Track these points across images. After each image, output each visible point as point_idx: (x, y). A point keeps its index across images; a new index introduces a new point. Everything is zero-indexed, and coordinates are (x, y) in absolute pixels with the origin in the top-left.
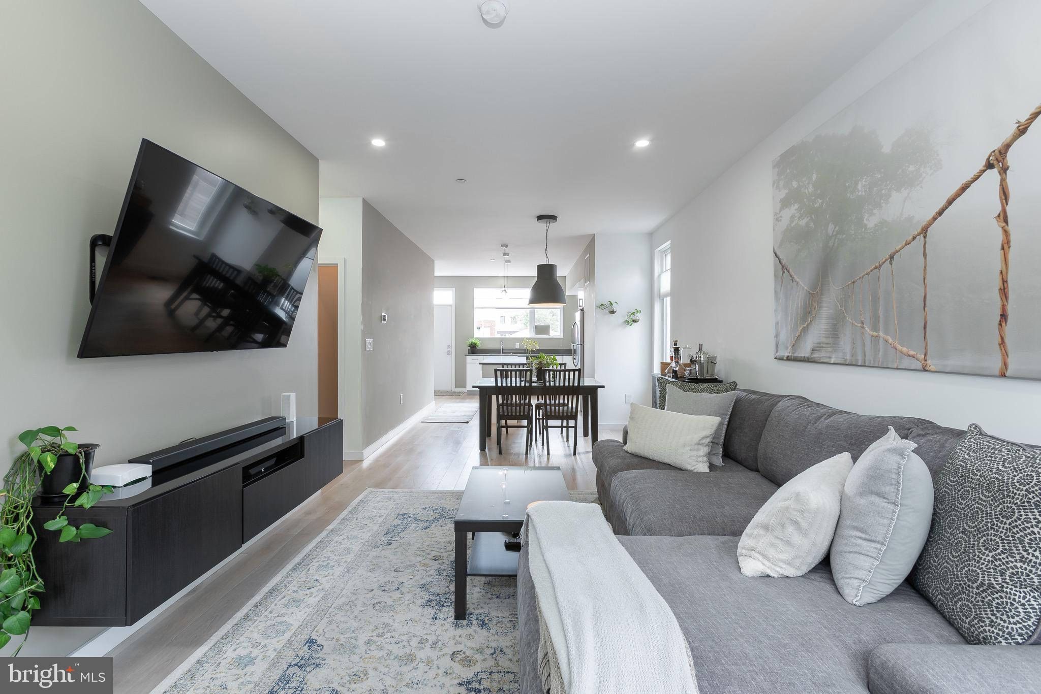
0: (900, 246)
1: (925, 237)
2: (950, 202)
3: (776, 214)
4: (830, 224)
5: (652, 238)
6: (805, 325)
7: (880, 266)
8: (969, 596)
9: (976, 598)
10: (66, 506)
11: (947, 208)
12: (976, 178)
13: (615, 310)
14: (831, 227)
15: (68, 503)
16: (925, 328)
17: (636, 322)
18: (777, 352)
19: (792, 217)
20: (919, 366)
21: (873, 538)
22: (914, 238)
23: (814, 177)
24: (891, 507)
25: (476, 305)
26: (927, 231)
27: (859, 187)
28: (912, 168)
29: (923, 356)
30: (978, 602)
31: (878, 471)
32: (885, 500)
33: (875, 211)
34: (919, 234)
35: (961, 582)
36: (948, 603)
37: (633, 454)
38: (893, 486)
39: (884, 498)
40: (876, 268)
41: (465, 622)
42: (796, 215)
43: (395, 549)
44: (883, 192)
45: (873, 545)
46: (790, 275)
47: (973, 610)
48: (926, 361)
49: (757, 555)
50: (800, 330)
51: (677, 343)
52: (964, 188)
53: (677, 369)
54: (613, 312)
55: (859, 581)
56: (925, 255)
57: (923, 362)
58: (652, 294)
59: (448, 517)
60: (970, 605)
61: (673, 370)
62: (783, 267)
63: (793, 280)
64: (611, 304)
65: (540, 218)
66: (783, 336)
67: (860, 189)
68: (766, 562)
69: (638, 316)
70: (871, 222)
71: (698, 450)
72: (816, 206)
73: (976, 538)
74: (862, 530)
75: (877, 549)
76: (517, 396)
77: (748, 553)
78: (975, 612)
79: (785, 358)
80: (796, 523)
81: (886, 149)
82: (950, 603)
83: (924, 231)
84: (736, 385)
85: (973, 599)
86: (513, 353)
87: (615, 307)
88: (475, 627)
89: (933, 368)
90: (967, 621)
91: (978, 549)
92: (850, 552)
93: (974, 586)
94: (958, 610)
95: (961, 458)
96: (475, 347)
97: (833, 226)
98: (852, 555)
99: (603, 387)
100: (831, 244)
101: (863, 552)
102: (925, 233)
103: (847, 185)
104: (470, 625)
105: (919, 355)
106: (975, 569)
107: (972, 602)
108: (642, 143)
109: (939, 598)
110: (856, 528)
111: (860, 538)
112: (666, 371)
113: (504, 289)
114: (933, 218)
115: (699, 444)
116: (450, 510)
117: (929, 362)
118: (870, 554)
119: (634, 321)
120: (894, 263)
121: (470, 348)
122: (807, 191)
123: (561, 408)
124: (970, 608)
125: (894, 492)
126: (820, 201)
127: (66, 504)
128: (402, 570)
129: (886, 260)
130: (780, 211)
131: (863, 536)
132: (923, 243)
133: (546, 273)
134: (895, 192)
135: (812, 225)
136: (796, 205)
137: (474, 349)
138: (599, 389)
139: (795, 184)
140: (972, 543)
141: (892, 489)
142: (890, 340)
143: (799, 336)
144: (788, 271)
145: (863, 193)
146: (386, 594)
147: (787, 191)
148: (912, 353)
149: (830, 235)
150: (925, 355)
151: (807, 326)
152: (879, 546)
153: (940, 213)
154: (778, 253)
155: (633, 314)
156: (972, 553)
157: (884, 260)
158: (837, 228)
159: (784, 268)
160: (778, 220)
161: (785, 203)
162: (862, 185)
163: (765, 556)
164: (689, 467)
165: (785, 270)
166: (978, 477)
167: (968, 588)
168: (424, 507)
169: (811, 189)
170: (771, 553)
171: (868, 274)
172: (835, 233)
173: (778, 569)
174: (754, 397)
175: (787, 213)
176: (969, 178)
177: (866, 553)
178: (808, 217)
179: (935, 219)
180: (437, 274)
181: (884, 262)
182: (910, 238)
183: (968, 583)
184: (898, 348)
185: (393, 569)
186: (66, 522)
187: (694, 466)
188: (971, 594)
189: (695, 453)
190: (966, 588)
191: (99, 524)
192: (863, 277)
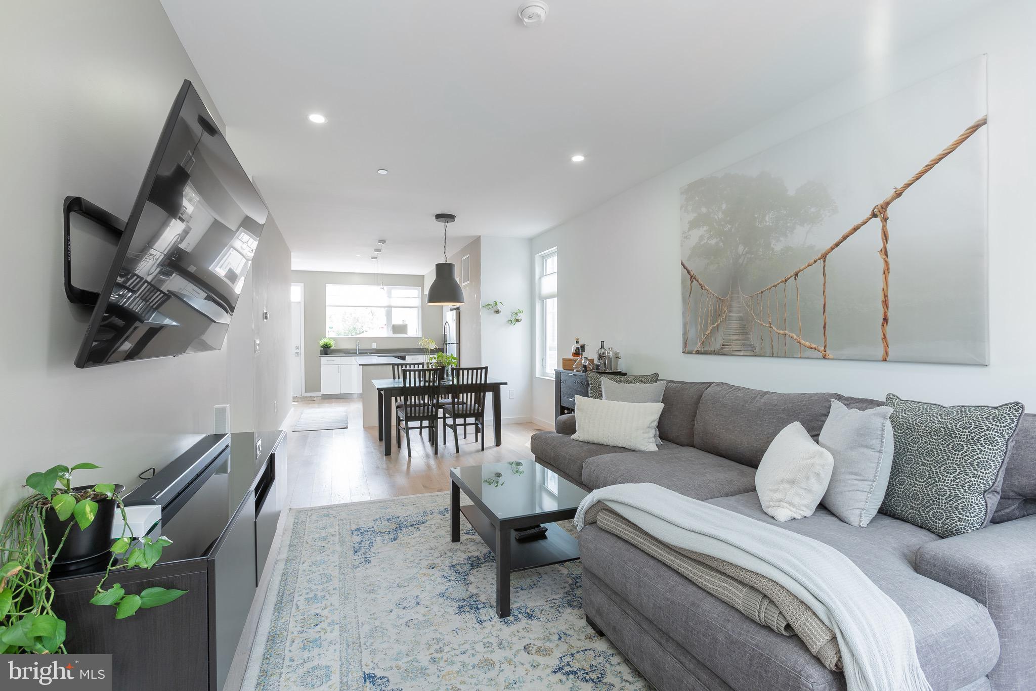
0: (803, 267)
1: (824, 261)
2: (845, 238)
3: (684, 233)
4: (740, 246)
5: (533, 244)
6: (715, 325)
7: (786, 281)
8: (939, 505)
9: (945, 506)
10: (110, 570)
11: (842, 242)
12: (865, 223)
13: (500, 310)
14: (741, 248)
15: (112, 566)
16: (824, 327)
17: (519, 321)
18: (686, 347)
19: (701, 237)
20: (820, 355)
21: (866, 478)
22: (815, 262)
23: (724, 206)
24: (877, 454)
25: (328, 303)
26: (826, 257)
27: (767, 219)
28: (813, 210)
29: (823, 348)
30: (947, 508)
31: (867, 430)
32: (873, 450)
33: (781, 239)
34: (820, 259)
35: (932, 498)
36: (920, 513)
37: (585, 442)
38: (878, 440)
39: (872, 449)
40: (782, 282)
41: (511, 618)
42: (705, 235)
43: (379, 565)
44: (789, 225)
45: (866, 483)
46: (699, 284)
47: (944, 514)
48: (825, 351)
49: (785, 504)
50: (710, 329)
51: (579, 341)
52: (856, 229)
53: (587, 364)
54: (497, 312)
55: (859, 510)
56: (824, 274)
57: (823, 352)
58: (533, 295)
59: (409, 525)
60: (941, 511)
61: (583, 365)
62: (691, 277)
63: (702, 288)
64: (496, 304)
65: (439, 217)
66: (692, 334)
67: (768, 220)
68: (792, 508)
69: (520, 316)
70: (778, 247)
71: (648, 432)
72: (725, 229)
73: (937, 468)
74: (856, 474)
75: (869, 485)
76: (417, 397)
77: (777, 504)
78: (946, 515)
79: (694, 352)
80: (818, 475)
81: (791, 193)
82: (922, 513)
83: (824, 257)
84: (658, 376)
85: (943, 507)
86: (370, 353)
87: (500, 307)
88: (524, 621)
89: (831, 356)
90: (940, 522)
91: (941, 474)
92: (849, 491)
93: (944, 498)
94: (931, 516)
95: (901, 417)
96: (329, 347)
97: (742, 247)
98: (850, 492)
99: (506, 383)
100: (740, 261)
101: (860, 489)
102: (824, 258)
103: (756, 216)
104: (517, 619)
105: (819, 348)
106: (943, 487)
107: (942, 509)
108: (578, 158)
109: (910, 513)
110: (852, 473)
111: (856, 479)
112: (574, 366)
113: (382, 286)
114: (831, 248)
115: (649, 427)
116: (404, 517)
117: (827, 352)
118: (865, 490)
119: (517, 321)
120: (798, 279)
121: (322, 349)
122: (716, 217)
123: (461, 406)
124: (942, 513)
125: (879, 444)
126: (729, 226)
127: (109, 567)
128: (405, 585)
129: (791, 277)
130: (689, 231)
131: (858, 478)
132: (823, 265)
133: (444, 271)
134: (799, 226)
135: (721, 244)
136: (705, 227)
137: (326, 350)
138: (501, 386)
139: (704, 210)
140: (934, 471)
141: (878, 442)
142: (795, 337)
143: (709, 334)
144: (697, 281)
145: (771, 224)
146: (407, 611)
147: (695, 215)
148: (813, 346)
149: (741, 253)
150: (825, 347)
151: (717, 325)
152: (870, 483)
153: (837, 245)
154: (686, 265)
155: (516, 314)
156: (937, 477)
157: (789, 276)
158: (747, 249)
159: (693, 278)
160: (685, 237)
161: (694, 225)
162: (769, 219)
163: (791, 504)
164: (643, 448)
165: (694, 280)
166: (923, 428)
167: (938, 501)
168: (375, 518)
169: (720, 215)
170: (796, 500)
171: (775, 286)
172: (744, 253)
173: (801, 512)
174: (675, 385)
175: (696, 234)
176: (859, 222)
177: (862, 489)
178: (717, 238)
179: (832, 249)
180: (294, 267)
181: (789, 278)
182: (812, 261)
183: (938, 497)
184: (801, 342)
185: (395, 585)
186: (123, 591)
187: (646, 446)
188: (941, 504)
189: (646, 435)
190: (936, 501)
191: (169, 586)
192: (770, 288)
